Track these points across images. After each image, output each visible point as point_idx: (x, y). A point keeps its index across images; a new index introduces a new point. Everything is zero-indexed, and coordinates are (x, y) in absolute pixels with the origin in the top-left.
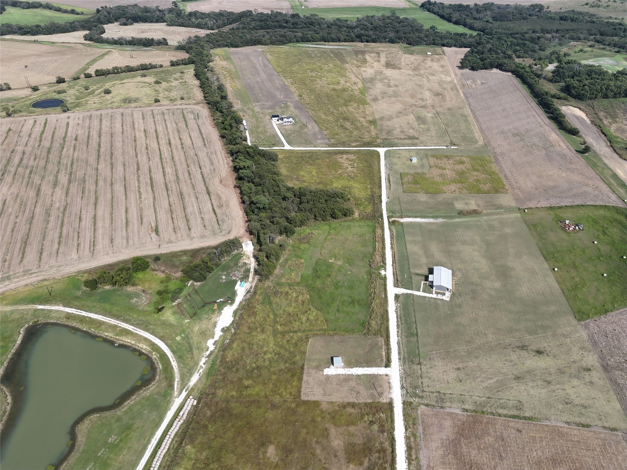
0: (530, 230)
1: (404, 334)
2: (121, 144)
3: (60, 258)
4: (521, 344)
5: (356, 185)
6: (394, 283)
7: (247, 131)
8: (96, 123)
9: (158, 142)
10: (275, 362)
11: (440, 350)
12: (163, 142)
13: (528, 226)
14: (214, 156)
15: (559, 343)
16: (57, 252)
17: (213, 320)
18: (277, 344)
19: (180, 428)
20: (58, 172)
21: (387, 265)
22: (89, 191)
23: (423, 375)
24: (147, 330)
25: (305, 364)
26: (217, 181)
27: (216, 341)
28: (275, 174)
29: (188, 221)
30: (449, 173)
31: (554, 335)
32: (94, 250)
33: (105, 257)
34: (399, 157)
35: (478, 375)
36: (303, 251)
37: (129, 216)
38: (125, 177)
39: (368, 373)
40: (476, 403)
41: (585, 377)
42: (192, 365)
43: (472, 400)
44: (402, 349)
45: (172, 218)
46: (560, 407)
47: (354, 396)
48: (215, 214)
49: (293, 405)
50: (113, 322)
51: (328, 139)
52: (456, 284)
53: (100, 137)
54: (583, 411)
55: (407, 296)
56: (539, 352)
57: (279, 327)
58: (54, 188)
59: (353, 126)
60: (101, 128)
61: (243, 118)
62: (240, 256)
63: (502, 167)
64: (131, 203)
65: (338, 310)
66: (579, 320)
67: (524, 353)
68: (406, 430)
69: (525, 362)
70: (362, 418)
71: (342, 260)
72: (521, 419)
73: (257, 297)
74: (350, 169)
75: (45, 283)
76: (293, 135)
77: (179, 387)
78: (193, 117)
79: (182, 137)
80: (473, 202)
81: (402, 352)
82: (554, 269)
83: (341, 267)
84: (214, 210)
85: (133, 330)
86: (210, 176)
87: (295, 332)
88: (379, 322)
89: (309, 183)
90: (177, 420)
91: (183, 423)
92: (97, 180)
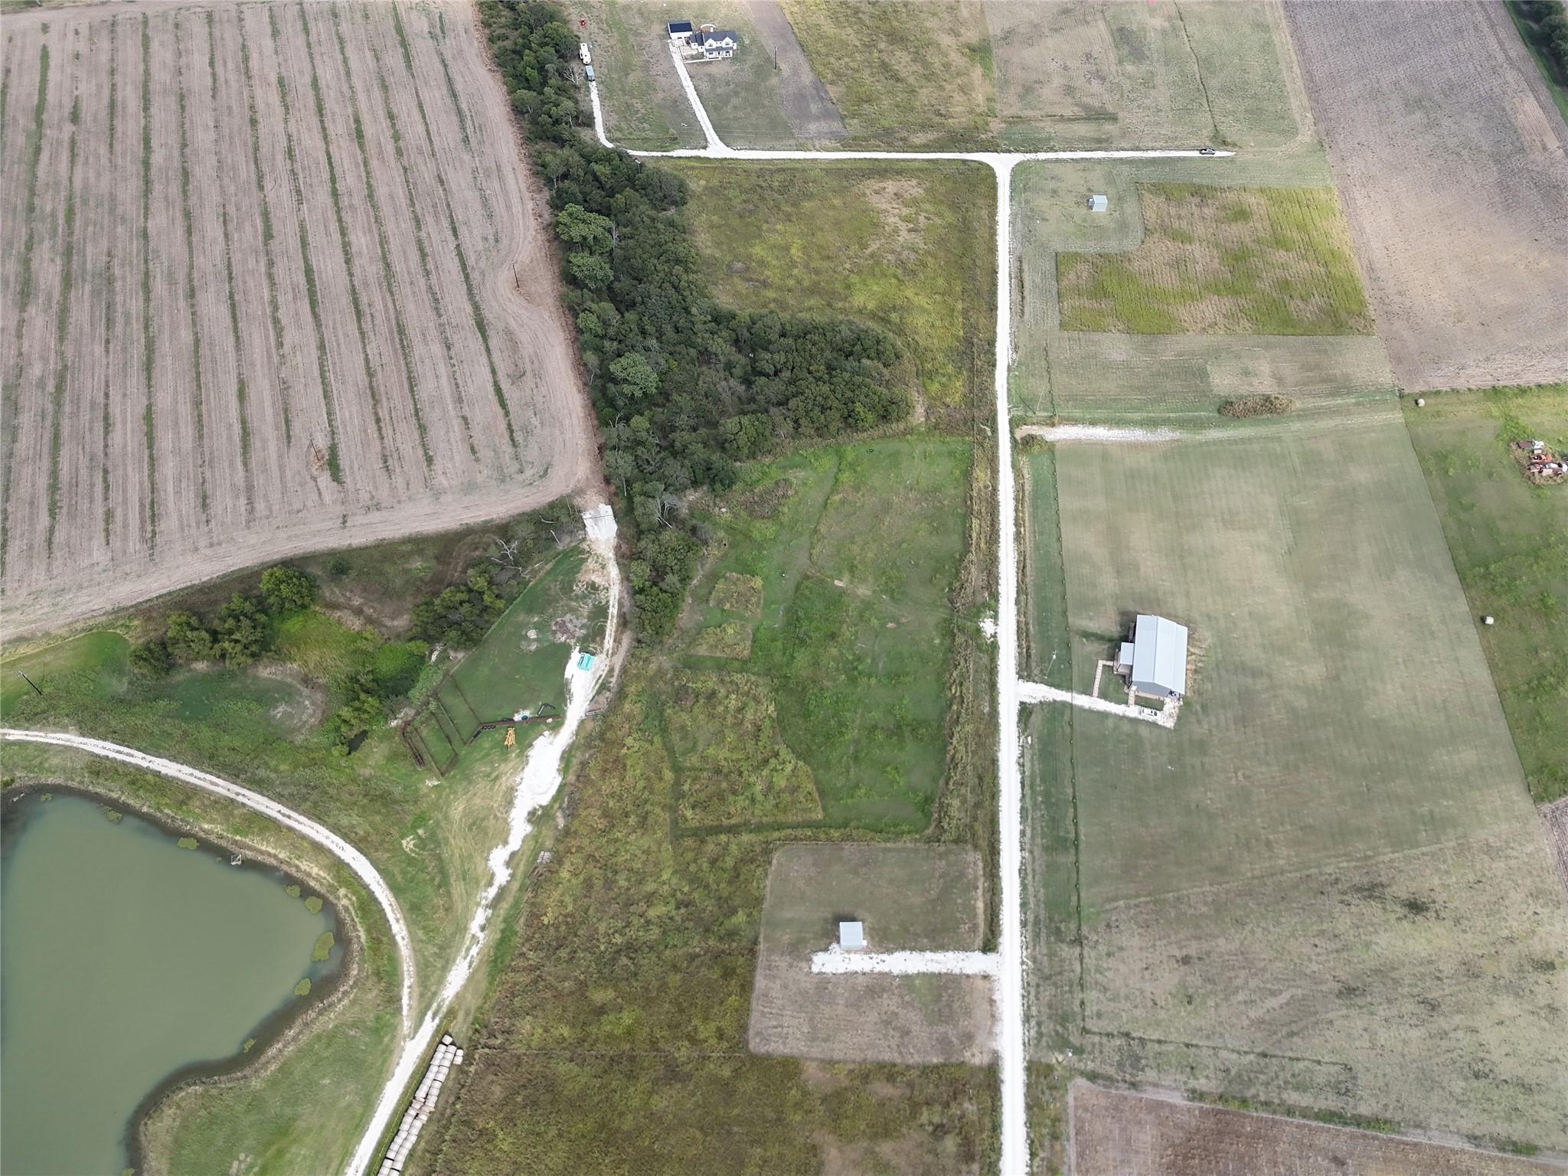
0: (1427, 472)
1: (1039, 840)
2: (212, 135)
3: (59, 562)
4: (1365, 880)
5: (922, 300)
6: (1020, 665)
7: (593, 85)
8: (130, 52)
9: (324, 129)
10: (678, 929)
11: (1138, 896)
12: (339, 128)
13: (1422, 459)
14: (496, 185)
15: (1472, 877)
16: (50, 542)
17: (504, 783)
18: (681, 871)
19: (420, 1136)
20: (29, 247)
21: (1003, 600)
22: (127, 316)
23: (1087, 978)
24: (317, 815)
25: (761, 939)
26: (503, 280)
27: (513, 855)
28: (678, 261)
29: (422, 429)
30: (1202, 257)
31: (1462, 850)
32: (154, 533)
33: (189, 557)
34: (1055, 192)
35: (1239, 982)
36: (760, 547)
37: (252, 410)
38: (229, 266)
39: (935, 968)
40: (1227, 1071)
41: (1535, 988)
42: (448, 934)
43: (1218, 1064)
44: (1030, 889)
45: (378, 420)
46: (1458, 1086)
47: (894, 1043)
48: (503, 404)
49: (726, 1072)
50: (223, 787)
51: (843, 118)
52: (1196, 671)
53: (146, 109)
54: (1521, 1101)
55: (1055, 709)
56: (1415, 907)
57: (689, 814)
58: (23, 307)
59: (917, 67)
60: (147, 72)
61: (583, 33)
62: (576, 557)
63: (1362, 230)
64: (253, 365)
65: (856, 759)
66: (1538, 799)
67: (1372, 910)
68: (1033, 1155)
69: (1374, 938)
70: (914, 1114)
71: (871, 579)
72: (1346, 1124)
73: (627, 707)
74: (904, 236)
75: (24, 650)
76: (735, 101)
77: (414, 1003)
78: (426, 29)
79: (395, 111)
80: (1265, 368)
81: (1032, 900)
82: (1483, 620)
83: (867, 605)
84: (498, 391)
85: (279, 817)
86: (482, 264)
87: (733, 830)
88: (971, 799)
89: (780, 289)
90: (412, 1112)
91: (430, 1120)
92: (147, 274)
